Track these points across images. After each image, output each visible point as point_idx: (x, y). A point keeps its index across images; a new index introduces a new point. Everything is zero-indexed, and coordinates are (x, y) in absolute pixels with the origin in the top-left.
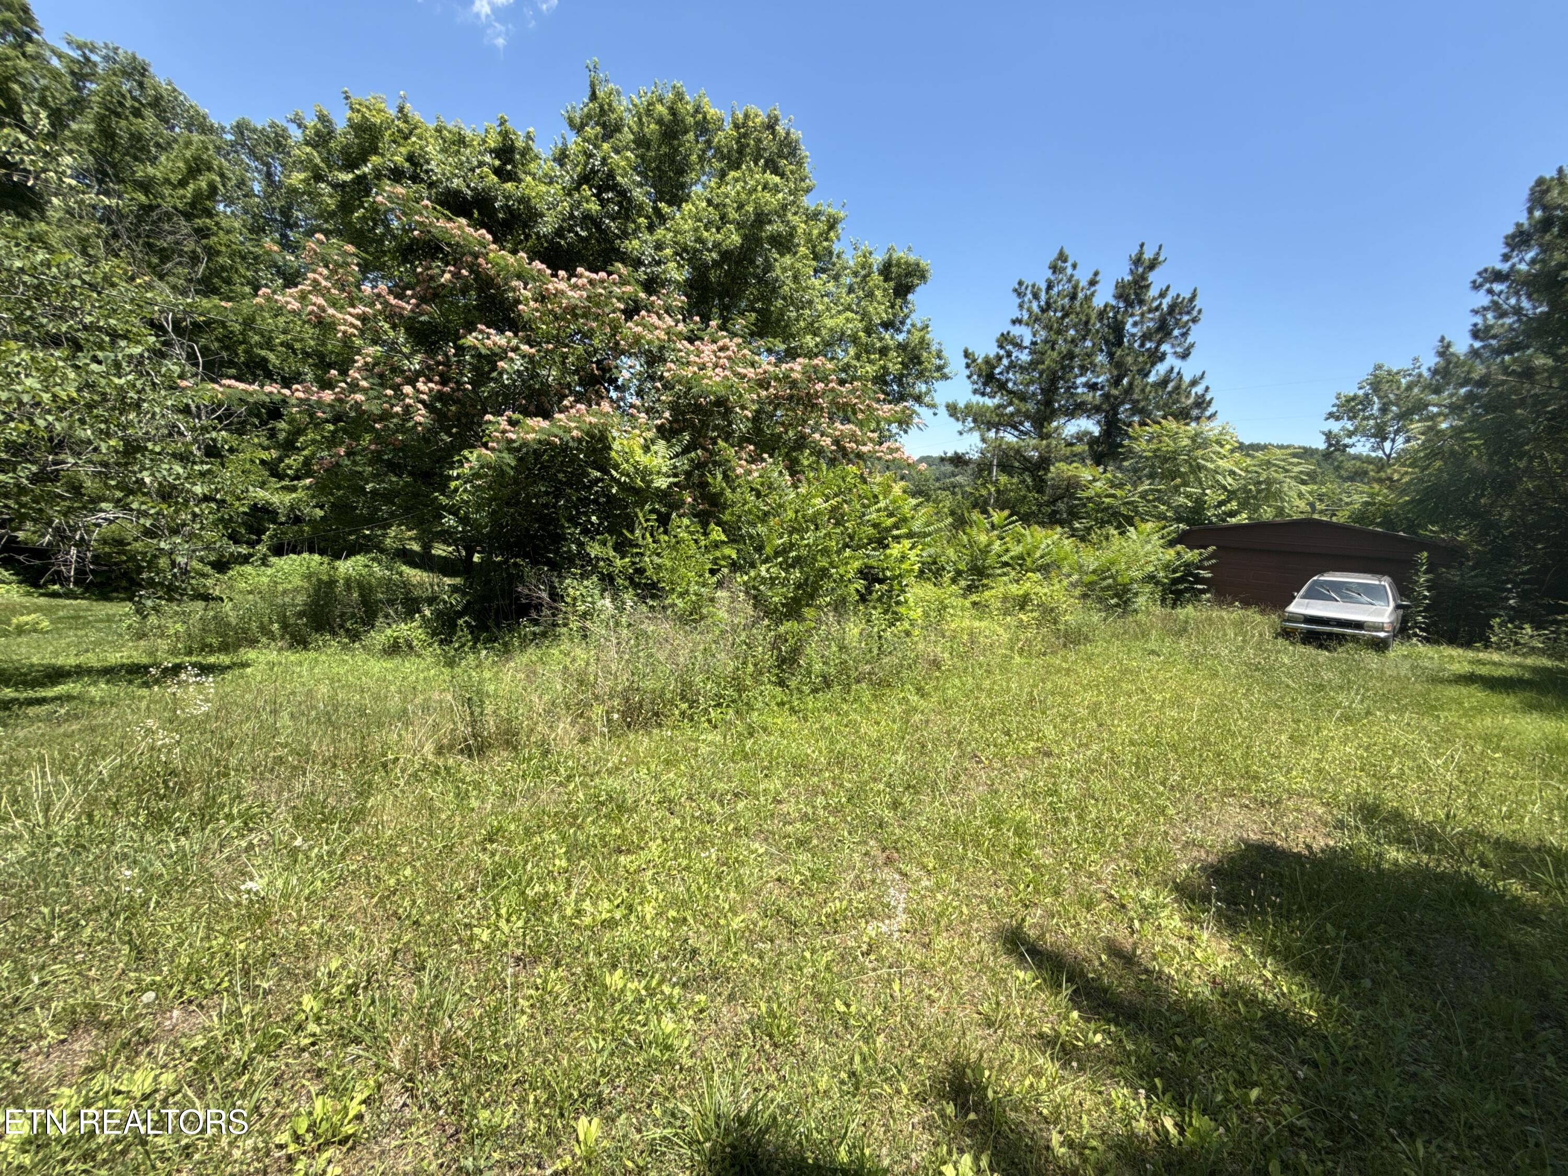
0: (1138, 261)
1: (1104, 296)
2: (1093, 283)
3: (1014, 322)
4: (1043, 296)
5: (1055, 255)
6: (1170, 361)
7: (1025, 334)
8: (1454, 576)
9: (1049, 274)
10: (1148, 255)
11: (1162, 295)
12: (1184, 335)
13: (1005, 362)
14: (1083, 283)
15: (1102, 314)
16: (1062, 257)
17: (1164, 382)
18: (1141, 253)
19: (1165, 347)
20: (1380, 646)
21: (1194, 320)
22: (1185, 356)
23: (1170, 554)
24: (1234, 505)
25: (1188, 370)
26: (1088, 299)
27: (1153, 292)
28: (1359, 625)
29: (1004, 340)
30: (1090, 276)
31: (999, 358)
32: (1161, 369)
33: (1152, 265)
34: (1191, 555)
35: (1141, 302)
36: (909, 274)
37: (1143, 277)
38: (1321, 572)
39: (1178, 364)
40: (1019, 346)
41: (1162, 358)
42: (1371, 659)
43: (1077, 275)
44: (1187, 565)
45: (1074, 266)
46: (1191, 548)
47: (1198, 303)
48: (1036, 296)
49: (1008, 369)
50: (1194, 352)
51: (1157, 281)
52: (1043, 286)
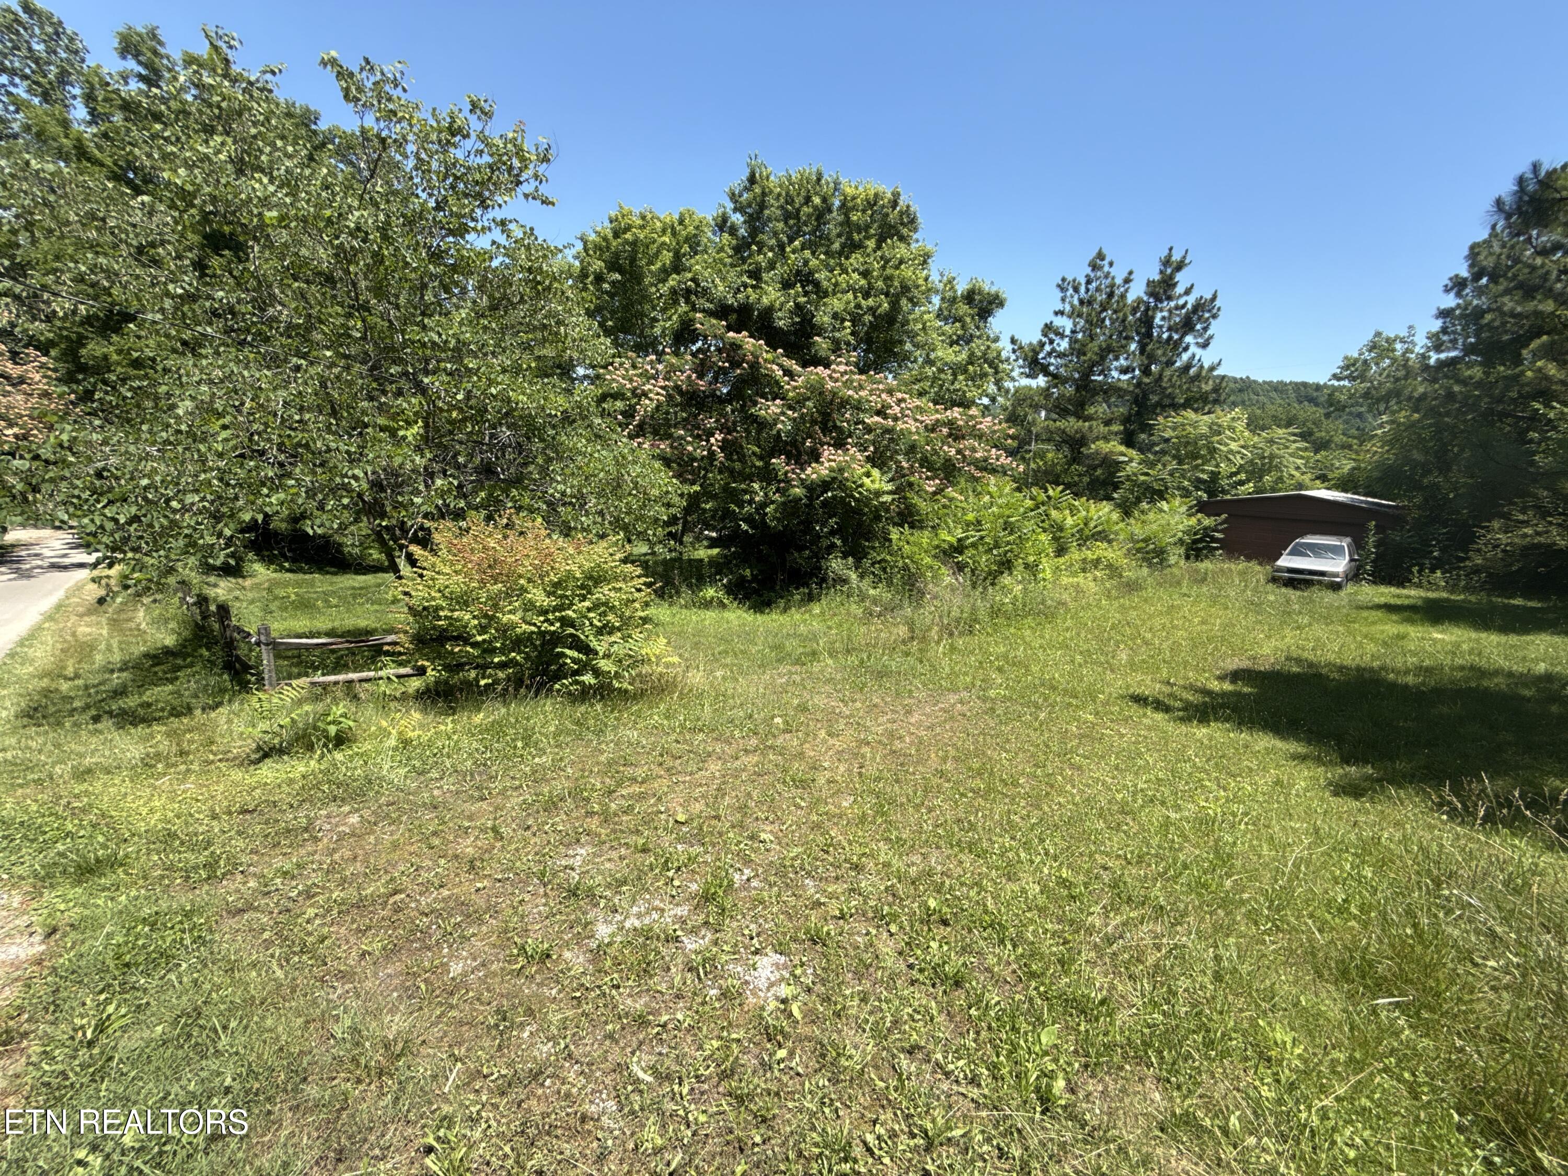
0: (1167, 262)
1: (1137, 292)
2: (1127, 281)
3: (1056, 313)
4: (1083, 289)
5: (1094, 254)
6: (1193, 349)
7: (1066, 324)
8: (1395, 536)
9: (1088, 270)
10: (1176, 257)
11: (1188, 292)
12: (1205, 329)
13: (1048, 348)
14: (1118, 281)
15: (1135, 310)
16: (1101, 256)
17: (1188, 367)
18: (1170, 256)
19: (1189, 339)
20: (1336, 587)
21: (1214, 317)
22: (1205, 345)
23: (1193, 521)
24: (1243, 476)
25: (1207, 358)
26: (1123, 296)
27: (1179, 289)
28: (1322, 574)
29: (1048, 328)
30: (1125, 275)
31: (1042, 345)
32: (1185, 357)
33: (1180, 266)
34: (1208, 522)
35: (1169, 298)
36: (990, 303)
37: (1171, 277)
38: (1302, 535)
39: (1199, 352)
40: (1062, 336)
41: (1186, 349)
42: (1329, 597)
43: (1113, 271)
44: (1205, 529)
45: (1111, 264)
46: (1209, 515)
47: (1218, 303)
48: (1076, 290)
49: (1049, 354)
50: (1213, 343)
51: (1183, 280)
52: (1083, 281)
